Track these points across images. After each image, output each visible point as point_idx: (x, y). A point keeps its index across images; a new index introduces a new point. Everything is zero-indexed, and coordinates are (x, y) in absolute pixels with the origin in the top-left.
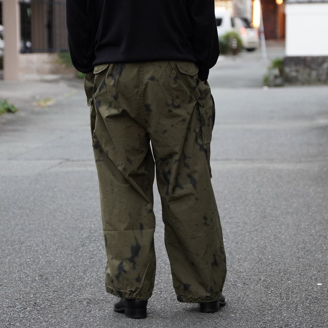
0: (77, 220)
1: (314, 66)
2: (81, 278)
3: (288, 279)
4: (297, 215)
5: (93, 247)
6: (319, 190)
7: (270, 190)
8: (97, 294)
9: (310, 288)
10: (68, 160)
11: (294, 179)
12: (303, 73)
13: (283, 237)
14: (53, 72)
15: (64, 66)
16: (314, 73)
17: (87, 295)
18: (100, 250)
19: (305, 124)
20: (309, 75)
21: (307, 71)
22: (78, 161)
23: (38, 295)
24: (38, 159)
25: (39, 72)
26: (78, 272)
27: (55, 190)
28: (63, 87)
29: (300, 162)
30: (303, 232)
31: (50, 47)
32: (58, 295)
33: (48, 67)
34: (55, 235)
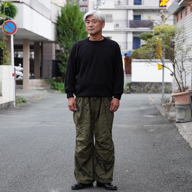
0: (44, 145)
1: (142, 86)
2: (42, 167)
3: (117, 169)
4: (125, 145)
5: (48, 156)
7: (117, 135)
8: (47, 173)
9: (124, 172)
10: (44, 122)
11: (127, 131)
12: (138, 89)
13: (118, 153)
14: (42, 86)
15: (46, 84)
16: (142, 89)
17: (44, 174)
18: (51, 157)
19: (136, 109)
20: (140, 89)
21: (140, 87)
22: (47, 122)
23: (26, 173)
24: (32, 121)
25: (36, 86)
26: (42, 165)
27: (37, 134)
28: (45, 91)
29: (131, 124)
30: (126, 151)
31: (41, 77)
32: (33, 173)
33: (40, 84)
34: (35, 151)
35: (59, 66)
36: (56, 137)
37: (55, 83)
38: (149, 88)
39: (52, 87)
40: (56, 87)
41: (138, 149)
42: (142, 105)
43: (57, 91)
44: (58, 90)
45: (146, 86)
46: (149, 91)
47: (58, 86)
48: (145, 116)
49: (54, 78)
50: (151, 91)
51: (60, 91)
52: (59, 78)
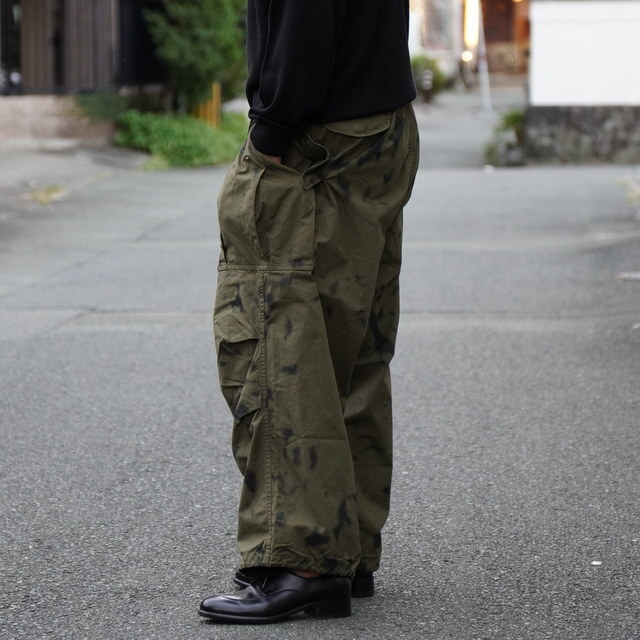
0: (111, 431)
1: (586, 126)
2: (120, 547)
3: (534, 552)
4: (551, 423)
5: (143, 484)
6: (597, 373)
7: (497, 373)
8: (151, 579)
9: (578, 570)
10: (93, 310)
11: (546, 352)
12: (564, 140)
13: (524, 467)
14: (63, 134)
15: (85, 121)
16: (586, 140)
17: (130, 580)
18: (157, 491)
19: (569, 241)
20: (577, 143)
21: (573, 135)
22: (114, 311)
23: (33, 580)
24: (33, 308)
25: (37, 132)
26: (113, 535)
27: (67, 369)
28: (83, 162)
29: (559, 317)
30: (564, 457)
31: (59, 85)
32: (72, 579)
33: (53, 123)
34: (66, 460)
35: (154, 25)
36: (169, 384)
37: (134, 117)
38: (622, 135)
39: (119, 137)
40: (140, 139)
41: (631, 445)
42: (600, 221)
43: (141, 160)
44: (146, 150)
45: (609, 125)
46: (624, 154)
47: (146, 131)
48: (626, 275)
49: (125, 91)
50: (631, 151)
51: (157, 160)
52: (153, 89)
